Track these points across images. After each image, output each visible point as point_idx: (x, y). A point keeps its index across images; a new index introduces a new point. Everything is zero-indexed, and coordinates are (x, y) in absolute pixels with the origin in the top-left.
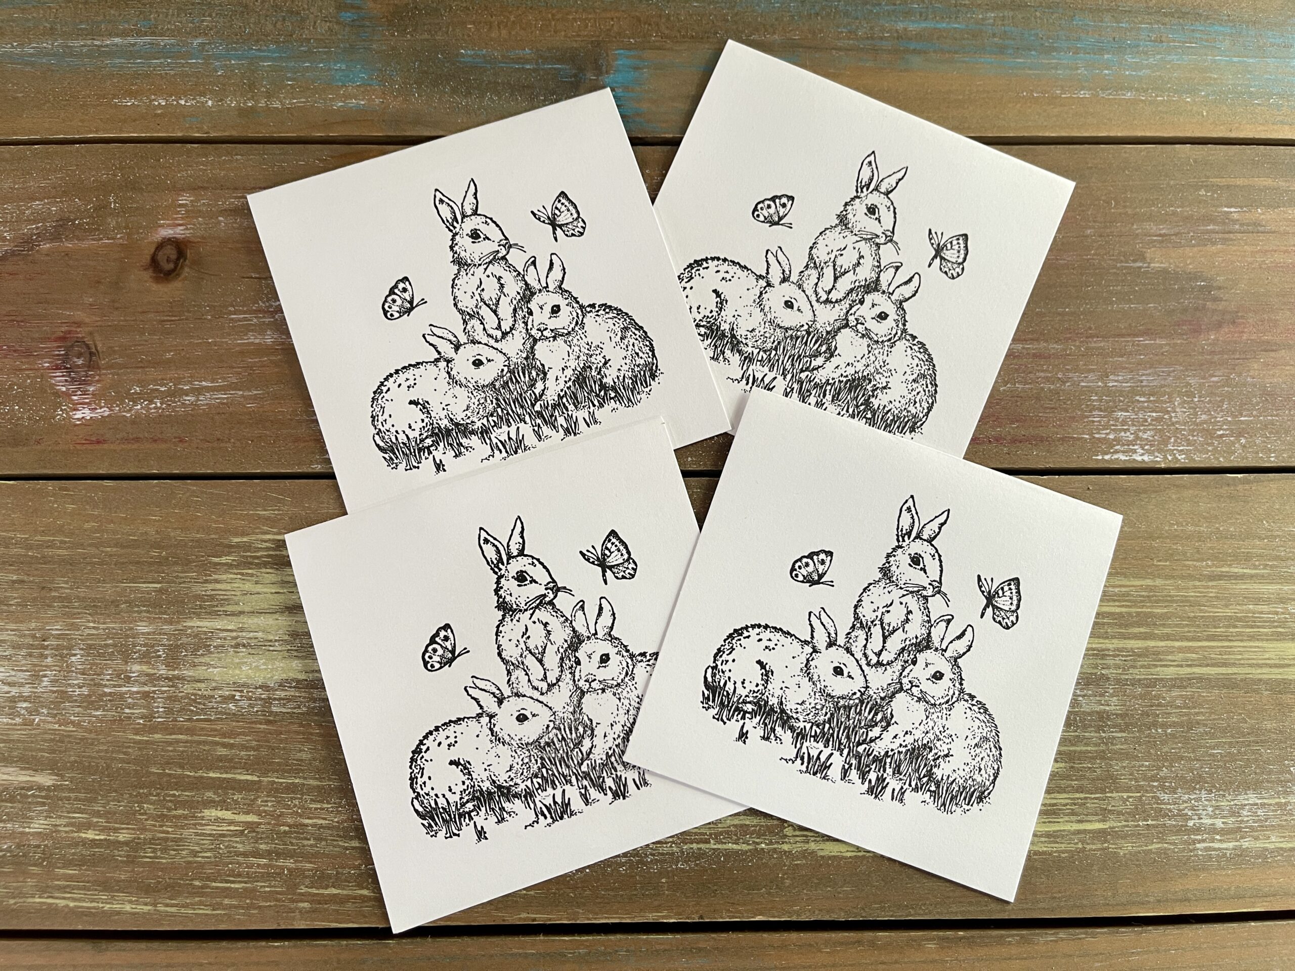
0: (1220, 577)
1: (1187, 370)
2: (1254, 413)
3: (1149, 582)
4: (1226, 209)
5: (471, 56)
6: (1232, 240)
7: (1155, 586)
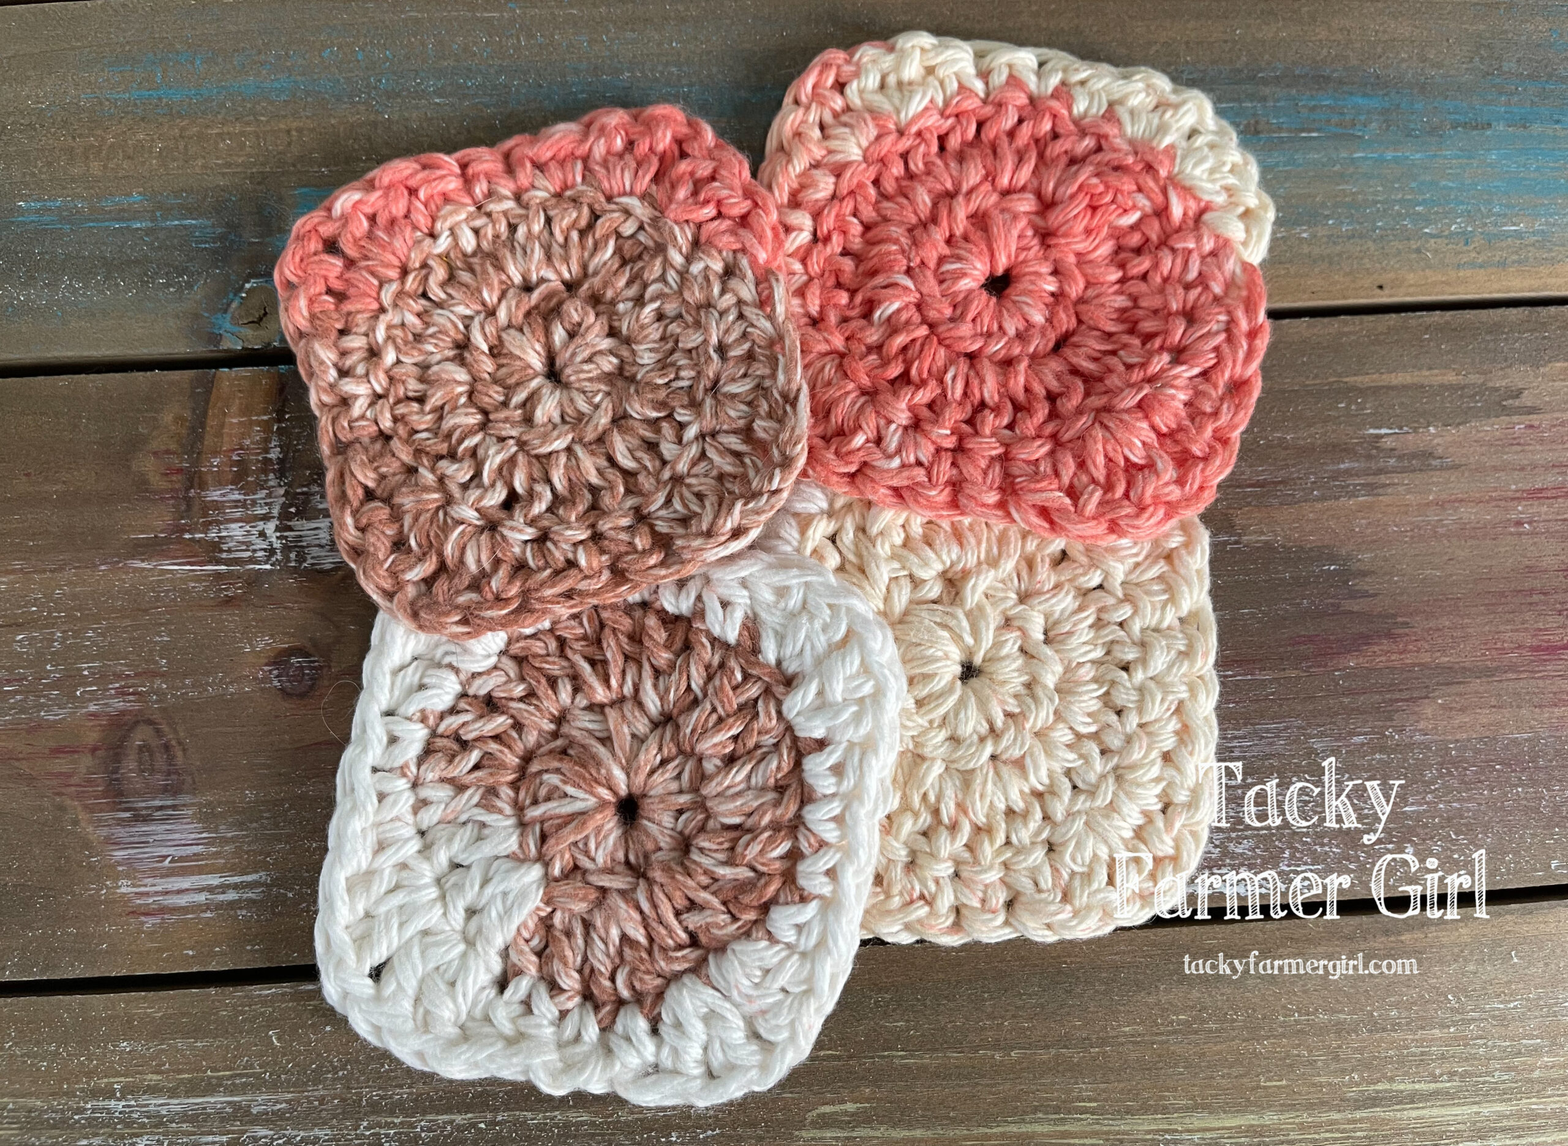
0: (1375, 1101)
1: (1309, 725)
2: (1429, 797)
3: (1251, 1119)
4: (1372, 431)
5: (37, 211)
6: (1385, 486)
7: (1263, 1126)
